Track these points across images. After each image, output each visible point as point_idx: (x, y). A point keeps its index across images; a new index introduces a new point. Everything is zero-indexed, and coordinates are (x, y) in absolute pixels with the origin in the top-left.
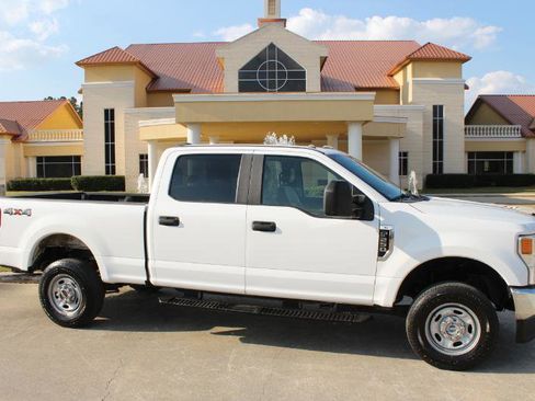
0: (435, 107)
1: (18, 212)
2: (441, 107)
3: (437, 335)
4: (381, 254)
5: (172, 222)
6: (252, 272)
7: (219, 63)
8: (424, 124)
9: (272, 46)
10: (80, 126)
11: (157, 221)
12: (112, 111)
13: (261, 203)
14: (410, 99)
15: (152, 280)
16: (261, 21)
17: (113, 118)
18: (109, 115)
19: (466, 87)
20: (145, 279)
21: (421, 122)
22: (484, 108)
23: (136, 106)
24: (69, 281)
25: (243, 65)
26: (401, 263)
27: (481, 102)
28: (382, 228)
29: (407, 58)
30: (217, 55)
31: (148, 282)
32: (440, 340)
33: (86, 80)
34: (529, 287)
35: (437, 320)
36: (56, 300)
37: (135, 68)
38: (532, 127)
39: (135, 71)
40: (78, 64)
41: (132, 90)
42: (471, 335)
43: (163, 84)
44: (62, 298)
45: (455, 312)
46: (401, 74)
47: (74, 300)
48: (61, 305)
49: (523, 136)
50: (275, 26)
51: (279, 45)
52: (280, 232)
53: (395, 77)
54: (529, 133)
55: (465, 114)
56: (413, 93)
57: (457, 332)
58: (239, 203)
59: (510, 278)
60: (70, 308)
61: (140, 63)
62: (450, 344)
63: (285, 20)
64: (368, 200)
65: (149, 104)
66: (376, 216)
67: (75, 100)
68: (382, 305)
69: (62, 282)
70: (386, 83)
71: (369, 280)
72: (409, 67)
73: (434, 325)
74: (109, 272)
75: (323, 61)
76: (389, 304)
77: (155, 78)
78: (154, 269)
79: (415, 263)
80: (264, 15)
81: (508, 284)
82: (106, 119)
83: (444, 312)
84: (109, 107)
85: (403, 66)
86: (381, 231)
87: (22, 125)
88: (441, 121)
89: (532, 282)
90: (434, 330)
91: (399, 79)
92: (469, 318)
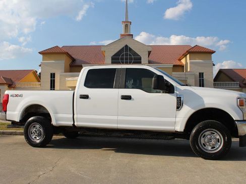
0: (200, 73)
1: (16, 96)
2: (203, 73)
3: (204, 144)
4: (178, 108)
5: (85, 97)
6: (120, 118)
7: (103, 53)
8: (195, 81)
9: (126, 46)
10: (39, 81)
11: (79, 96)
12: (54, 74)
13: (125, 88)
14: (189, 70)
15: (76, 124)
16: (122, 35)
17: (54, 78)
18: (53, 76)
19: (214, 65)
20: (73, 123)
21: (194, 80)
22: (222, 75)
23: (65, 72)
24: (38, 126)
25: (113, 54)
26: (187, 111)
27: (221, 72)
28: (178, 96)
29: (187, 52)
30: (102, 50)
31: (74, 124)
32: (205, 146)
33: (43, 60)
34: (244, 121)
35: (203, 137)
36: (31, 135)
37: (65, 55)
38: (244, 83)
39: (65, 57)
40: (40, 53)
41: (64, 65)
42: (219, 144)
43: (77, 63)
44: (34, 133)
45: (212, 133)
46: (184, 59)
47: (39, 135)
48: (33, 137)
49: (240, 87)
50: (127, 38)
51: (130, 46)
52: (133, 100)
53: (182, 61)
54: (243, 85)
55: (214, 78)
56: (190, 67)
57: (213, 142)
58: (115, 88)
59: (235, 117)
60: (38, 138)
61: (67, 53)
62: (210, 148)
63: (132, 35)
64: (172, 85)
65: (71, 71)
66: (175, 91)
67: (37, 72)
68: (179, 131)
69: (34, 127)
70: (178, 63)
71: (173, 120)
72: (188, 56)
73: (202, 140)
74: (56, 120)
75: (149, 53)
76: (182, 130)
77: (74, 60)
78: (77, 118)
79: (193, 111)
80: (123, 33)
81: (234, 119)
82: (51, 77)
83: (207, 133)
84: (53, 72)
85: (185, 55)
86: (177, 98)
87: (13, 80)
88: (203, 80)
89: (245, 119)
90: (202, 142)
91: (183, 61)
92: (218, 136)
